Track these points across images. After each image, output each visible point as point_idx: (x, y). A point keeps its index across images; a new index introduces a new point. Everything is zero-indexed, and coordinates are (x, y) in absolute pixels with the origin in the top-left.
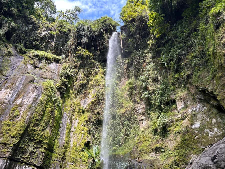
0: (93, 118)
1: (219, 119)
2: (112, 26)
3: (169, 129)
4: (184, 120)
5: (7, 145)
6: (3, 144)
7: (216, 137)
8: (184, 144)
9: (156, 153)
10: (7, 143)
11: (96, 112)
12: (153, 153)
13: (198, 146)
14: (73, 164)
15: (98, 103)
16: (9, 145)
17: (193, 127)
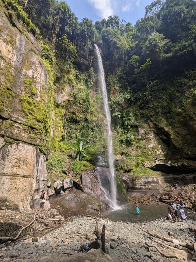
0: (67, 115)
1: (163, 146)
2: (95, 36)
3: (132, 143)
4: (143, 140)
5: (35, 130)
6: (30, 128)
7: (161, 155)
8: (143, 154)
9: (122, 156)
10: (34, 127)
11: (72, 111)
12: (120, 155)
13: (150, 157)
14: (55, 152)
15: (74, 103)
16: (37, 130)
17: (149, 146)
